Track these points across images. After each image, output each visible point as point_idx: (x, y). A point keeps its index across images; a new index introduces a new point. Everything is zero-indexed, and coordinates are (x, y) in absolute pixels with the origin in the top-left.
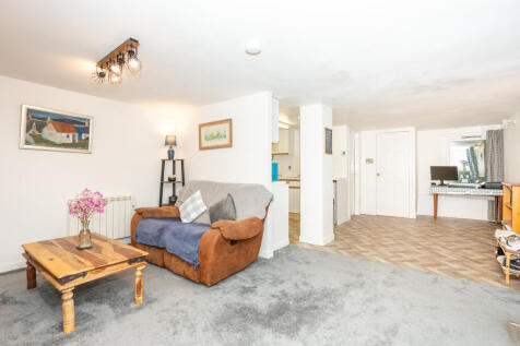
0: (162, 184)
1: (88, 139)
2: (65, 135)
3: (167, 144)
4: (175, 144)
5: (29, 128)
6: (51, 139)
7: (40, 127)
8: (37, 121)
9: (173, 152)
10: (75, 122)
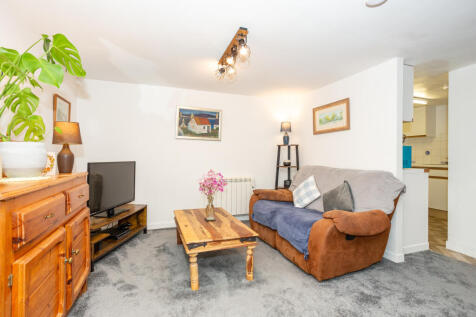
0: (278, 168)
1: (218, 129)
2: (202, 126)
3: (282, 130)
4: (290, 130)
5: (180, 124)
6: (193, 130)
7: (187, 122)
8: (185, 117)
9: (288, 138)
10: (209, 116)
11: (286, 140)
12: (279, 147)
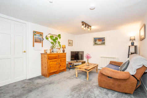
0: (129, 55)
1: (105, 42)
2: (100, 42)
3: (130, 40)
4: (135, 40)
5: (94, 42)
6: (97, 43)
7: (96, 41)
8: (95, 40)
9: (134, 43)
10: (102, 39)
11: (133, 44)
12: (129, 46)
